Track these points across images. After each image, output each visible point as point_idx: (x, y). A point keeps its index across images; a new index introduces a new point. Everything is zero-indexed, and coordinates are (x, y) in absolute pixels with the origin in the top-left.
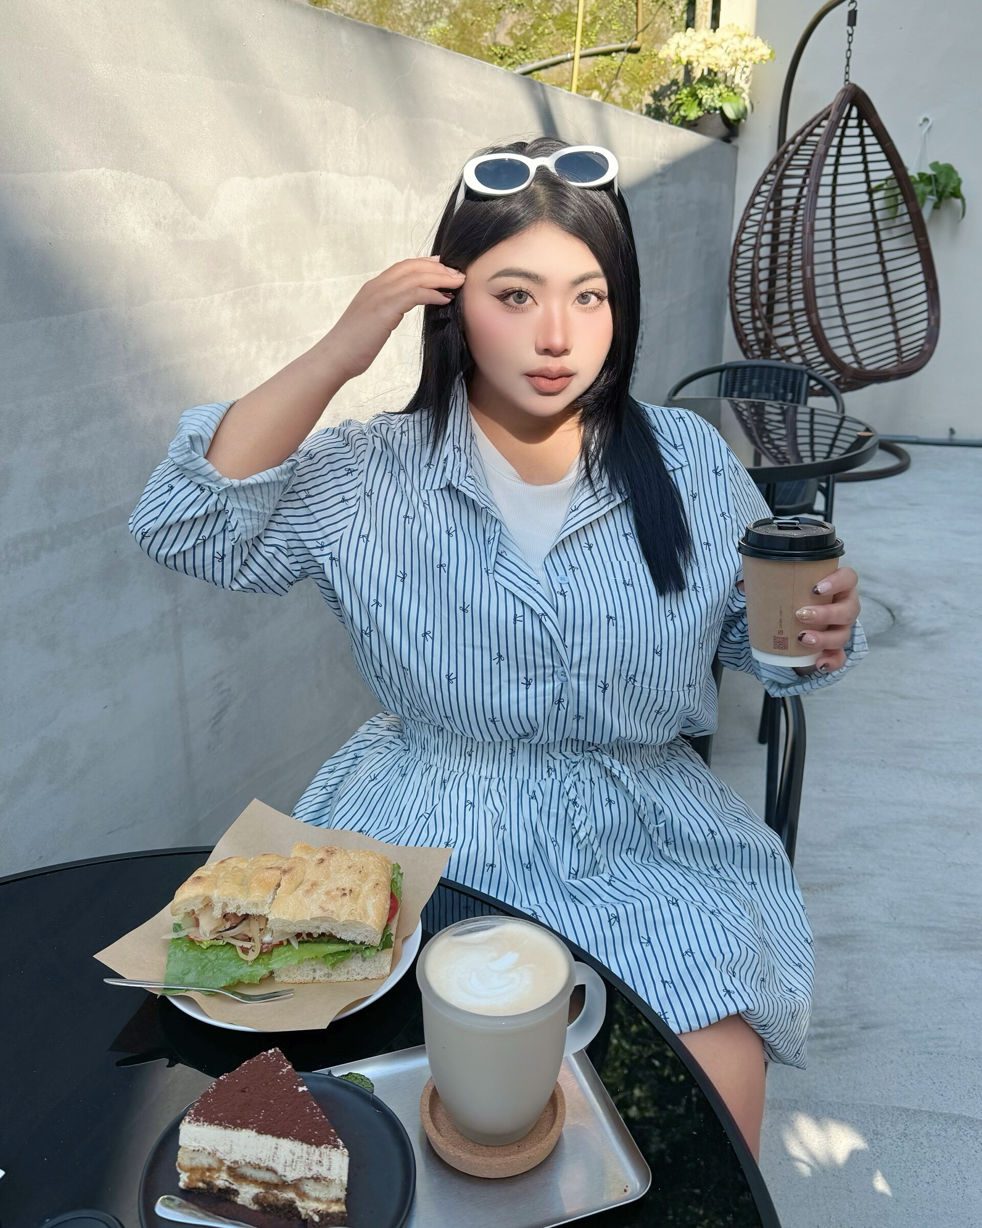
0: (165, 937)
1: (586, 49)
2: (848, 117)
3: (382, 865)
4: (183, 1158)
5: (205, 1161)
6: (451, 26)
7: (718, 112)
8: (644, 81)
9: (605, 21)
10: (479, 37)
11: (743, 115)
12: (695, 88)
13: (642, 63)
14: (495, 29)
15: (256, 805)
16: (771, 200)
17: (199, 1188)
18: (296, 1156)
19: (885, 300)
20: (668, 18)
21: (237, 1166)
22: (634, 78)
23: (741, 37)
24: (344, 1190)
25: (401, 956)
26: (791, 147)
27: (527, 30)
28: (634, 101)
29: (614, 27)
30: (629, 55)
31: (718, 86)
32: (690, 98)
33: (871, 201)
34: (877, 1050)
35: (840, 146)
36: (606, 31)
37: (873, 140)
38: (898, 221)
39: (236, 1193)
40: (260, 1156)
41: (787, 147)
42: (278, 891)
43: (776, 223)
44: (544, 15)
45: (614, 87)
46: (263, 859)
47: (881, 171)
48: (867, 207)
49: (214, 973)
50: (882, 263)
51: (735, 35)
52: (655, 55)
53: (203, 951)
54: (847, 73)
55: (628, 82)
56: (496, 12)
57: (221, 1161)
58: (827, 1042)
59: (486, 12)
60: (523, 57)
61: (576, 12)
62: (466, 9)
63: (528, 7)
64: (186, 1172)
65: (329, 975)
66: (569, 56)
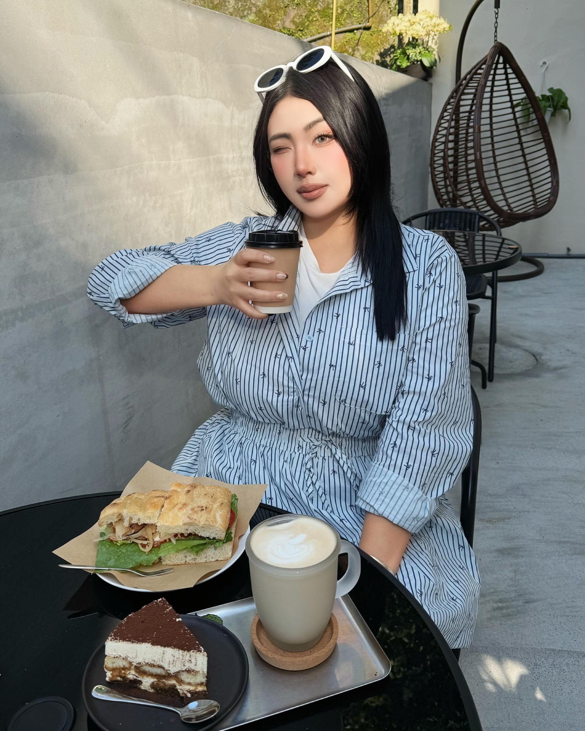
0: (95, 541)
1: (338, 29)
2: (498, 63)
3: (225, 493)
4: (108, 663)
5: (121, 663)
6: (257, 18)
7: (419, 63)
8: (374, 46)
9: (350, 12)
10: (274, 24)
11: (434, 64)
12: (405, 49)
13: (372, 36)
14: (283, 19)
15: (149, 465)
16: (453, 114)
17: (118, 681)
18: (175, 658)
19: (525, 172)
20: (387, 9)
21: (140, 665)
22: (368, 45)
23: (431, 18)
24: (205, 678)
25: (238, 547)
26: (464, 82)
27: (303, 19)
28: (368, 58)
29: (355, 15)
30: (365, 31)
31: (418, 47)
32: (402, 55)
33: (514, 113)
34: (535, 615)
35: (493, 80)
36: (350, 17)
37: (513, 76)
38: (530, 124)
39: (140, 682)
40: (154, 659)
41: (462, 82)
42: (162, 509)
43: (457, 127)
44: (313, 10)
45: (357, 50)
46: (154, 492)
47: (519, 94)
48: (511, 116)
49: (125, 560)
50: (522, 149)
51: (427, 17)
52: (380, 31)
53: (118, 547)
54: (496, 36)
55: (365, 47)
56: (284, 9)
57: (131, 663)
58: (504, 611)
59: (278, 9)
60: (301, 35)
61: (332, 7)
62: (266, 8)
63: (303, 5)
64: (110, 671)
65: (195, 559)
66: (329, 33)
